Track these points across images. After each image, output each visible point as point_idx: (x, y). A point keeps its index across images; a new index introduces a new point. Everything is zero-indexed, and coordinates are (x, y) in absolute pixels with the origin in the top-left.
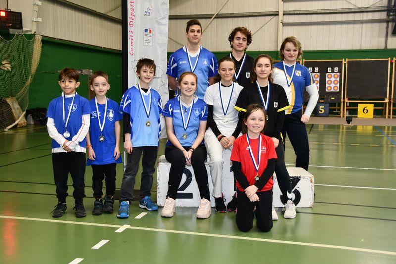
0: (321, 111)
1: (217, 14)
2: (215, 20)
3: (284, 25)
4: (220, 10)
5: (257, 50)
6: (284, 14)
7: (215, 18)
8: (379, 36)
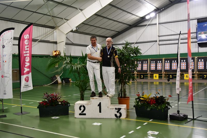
0: (171, 77)
1: (136, 42)
2: (136, 44)
3: (159, 45)
4: (137, 41)
5: (151, 55)
6: (159, 41)
7: (135, 44)
8: (195, 48)
